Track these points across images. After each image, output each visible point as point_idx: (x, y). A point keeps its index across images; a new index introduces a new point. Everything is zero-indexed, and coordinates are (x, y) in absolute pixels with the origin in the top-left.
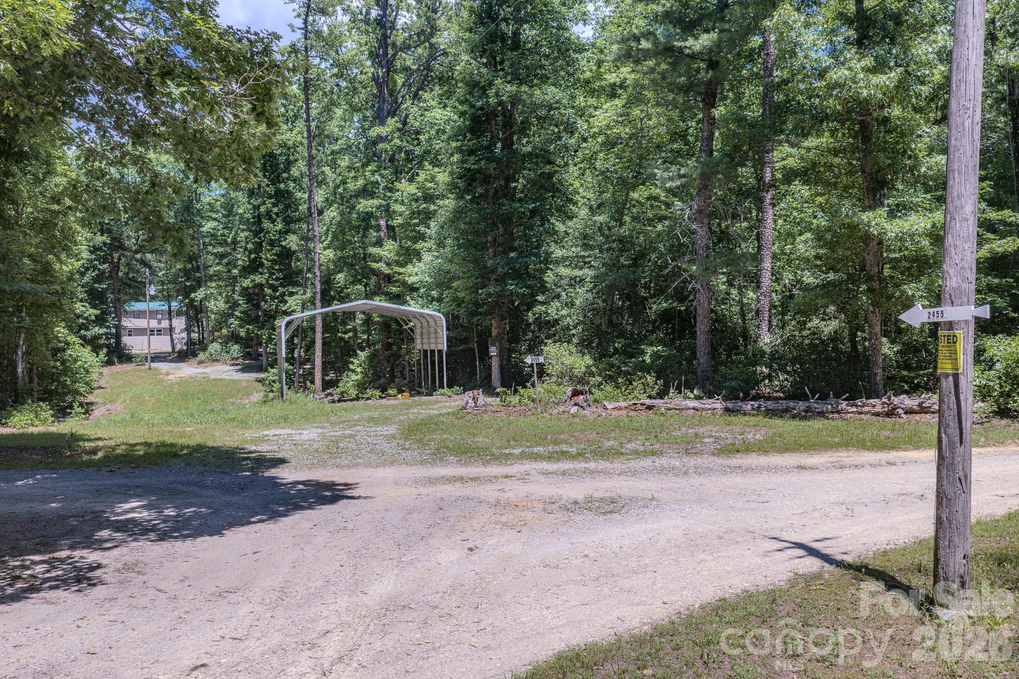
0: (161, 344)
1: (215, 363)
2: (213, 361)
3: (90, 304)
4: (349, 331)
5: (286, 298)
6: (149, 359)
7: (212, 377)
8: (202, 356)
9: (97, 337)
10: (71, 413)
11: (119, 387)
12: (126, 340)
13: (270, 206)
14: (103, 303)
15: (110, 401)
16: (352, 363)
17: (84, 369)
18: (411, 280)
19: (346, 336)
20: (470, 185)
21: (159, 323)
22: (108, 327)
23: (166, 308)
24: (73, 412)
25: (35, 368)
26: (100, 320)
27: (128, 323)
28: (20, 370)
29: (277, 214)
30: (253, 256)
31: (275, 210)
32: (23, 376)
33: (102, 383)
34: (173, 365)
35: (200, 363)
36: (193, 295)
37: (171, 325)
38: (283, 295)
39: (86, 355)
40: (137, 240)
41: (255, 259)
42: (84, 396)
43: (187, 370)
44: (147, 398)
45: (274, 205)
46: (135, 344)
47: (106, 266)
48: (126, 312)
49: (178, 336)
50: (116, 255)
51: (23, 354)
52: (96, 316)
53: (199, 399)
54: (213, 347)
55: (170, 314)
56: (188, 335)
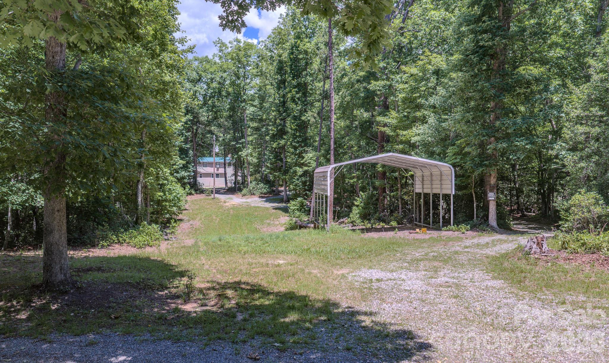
0: (220, 183)
1: (253, 196)
2: (252, 194)
3: (180, 157)
4: (354, 177)
5: (304, 155)
6: (214, 192)
7: (253, 205)
8: (245, 191)
9: (183, 178)
10: (169, 226)
11: (197, 209)
12: (200, 180)
13: (294, 93)
14: (187, 157)
15: (192, 219)
16: (356, 200)
17: (177, 198)
18: (414, 140)
19: (352, 181)
20: (481, 59)
21: (218, 170)
22: (189, 171)
23: (223, 161)
24: (171, 226)
25: (149, 197)
26: (185, 167)
27: (201, 170)
28: (140, 200)
29: (298, 99)
30: (279, 128)
31: (298, 96)
32: (142, 204)
33: (187, 206)
34: (228, 196)
35: (244, 195)
36: (240, 153)
37: (225, 171)
38: (301, 153)
39: (178, 188)
40: (208, 118)
41: (281, 129)
42: (177, 215)
43: (236, 200)
44: (214, 218)
45: (297, 93)
46: (206, 183)
47: (189, 133)
48: (200, 163)
49: (229, 178)
50: (195, 128)
51: (142, 187)
52: (183, 165)
53: (247, 219)
54: (251, 186)
55: (225, 165)
56: (236, 178)
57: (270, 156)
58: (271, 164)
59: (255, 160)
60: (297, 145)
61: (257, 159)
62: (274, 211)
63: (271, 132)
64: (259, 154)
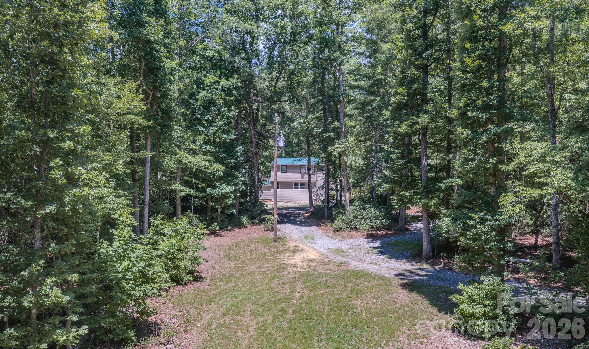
1: (354, 233)
21: (302, 177)
23: (305, 163)
36: (330, 149)
37: (310, 180)
49: (316, 192)
52: (223, 172)
54: (352, 211)
55: (309, 169)
56: (327, 193)
57: (391, 153)
58: (393, 170)
59: (360, 161)
60: (483, 116)
61: (364, 159)
62: (404, 293)
63: (393, 100)
64: (368, 151)
